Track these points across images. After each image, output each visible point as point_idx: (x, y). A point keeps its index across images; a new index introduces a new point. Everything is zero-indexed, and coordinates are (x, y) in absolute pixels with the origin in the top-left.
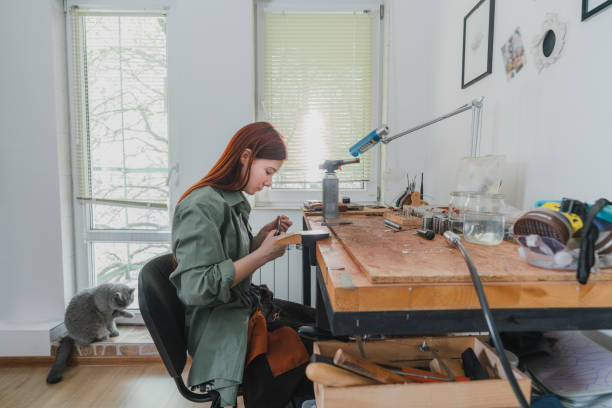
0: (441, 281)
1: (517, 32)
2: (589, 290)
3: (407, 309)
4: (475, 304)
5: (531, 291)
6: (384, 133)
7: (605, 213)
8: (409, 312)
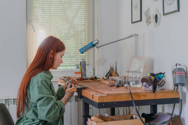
0: (123, 94)
1: (149, 9)
2: (156, 95)
3: (115, 101)
4: (131, 99)
5: (143, 95)
6: (97, 43)
7: (159, 76)
8: (115, 102)
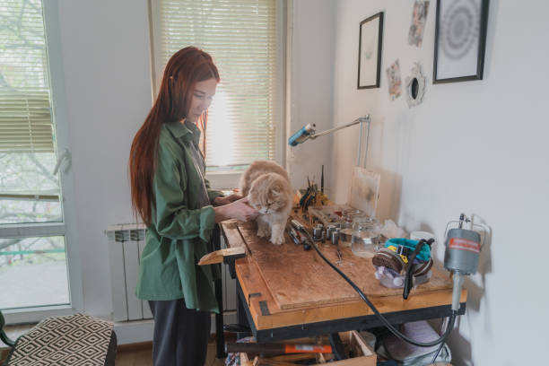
1: (397, 63)
2: (409, 300)
3: (302, 323)
